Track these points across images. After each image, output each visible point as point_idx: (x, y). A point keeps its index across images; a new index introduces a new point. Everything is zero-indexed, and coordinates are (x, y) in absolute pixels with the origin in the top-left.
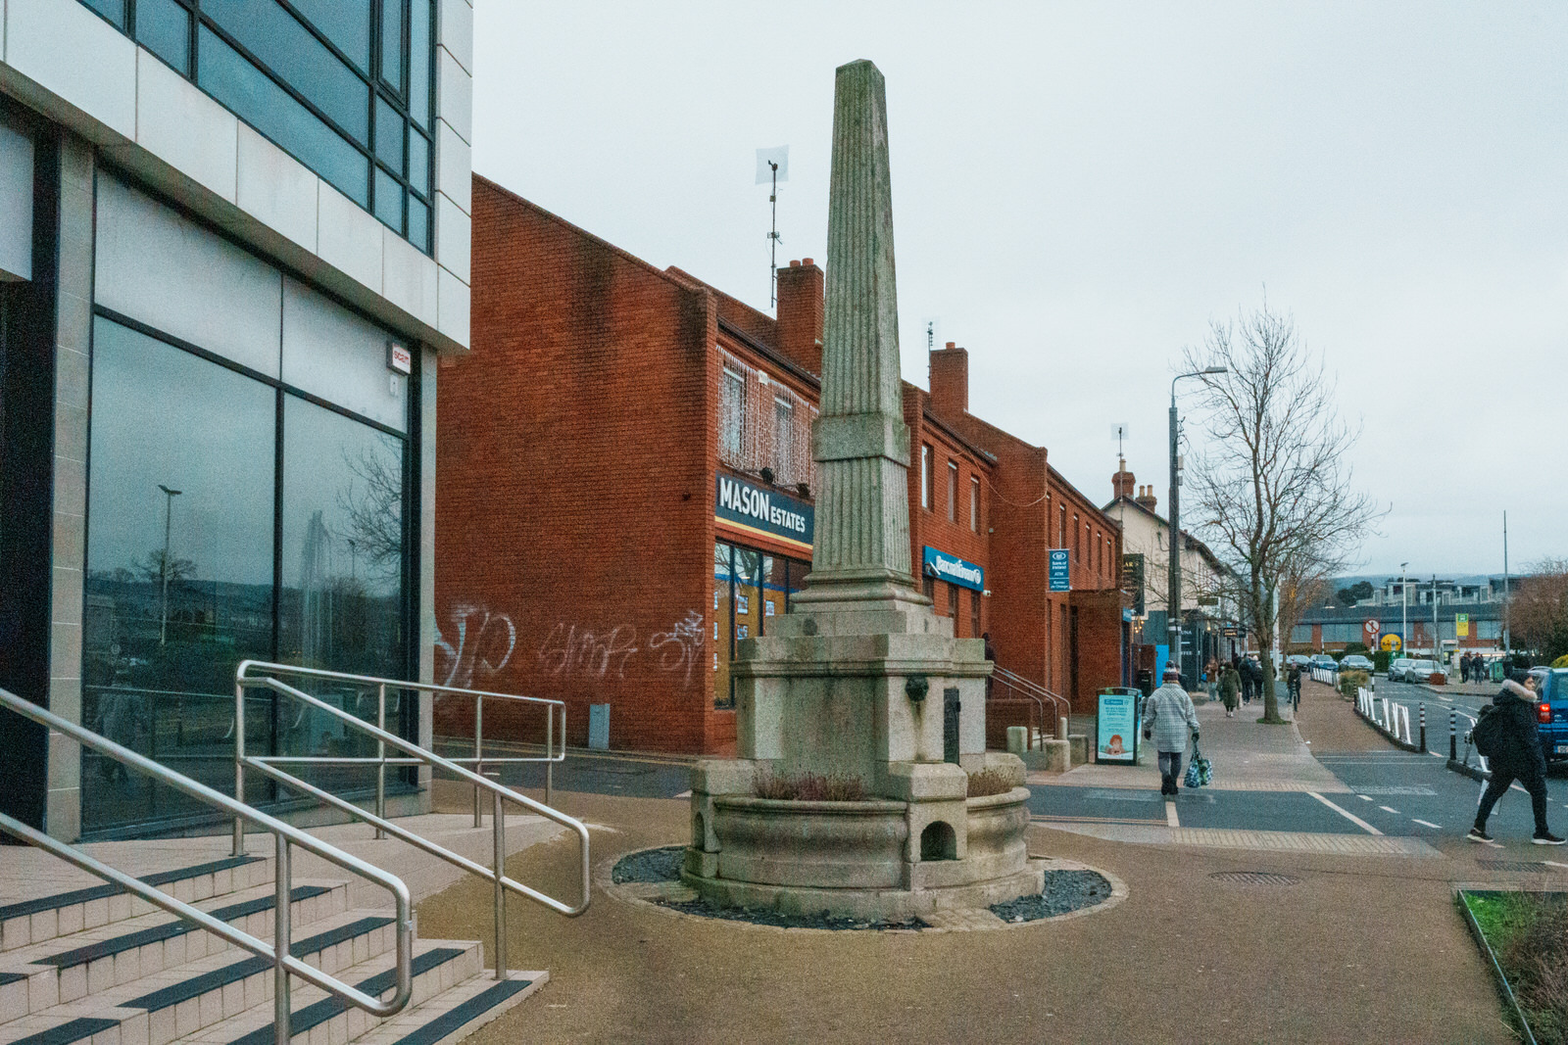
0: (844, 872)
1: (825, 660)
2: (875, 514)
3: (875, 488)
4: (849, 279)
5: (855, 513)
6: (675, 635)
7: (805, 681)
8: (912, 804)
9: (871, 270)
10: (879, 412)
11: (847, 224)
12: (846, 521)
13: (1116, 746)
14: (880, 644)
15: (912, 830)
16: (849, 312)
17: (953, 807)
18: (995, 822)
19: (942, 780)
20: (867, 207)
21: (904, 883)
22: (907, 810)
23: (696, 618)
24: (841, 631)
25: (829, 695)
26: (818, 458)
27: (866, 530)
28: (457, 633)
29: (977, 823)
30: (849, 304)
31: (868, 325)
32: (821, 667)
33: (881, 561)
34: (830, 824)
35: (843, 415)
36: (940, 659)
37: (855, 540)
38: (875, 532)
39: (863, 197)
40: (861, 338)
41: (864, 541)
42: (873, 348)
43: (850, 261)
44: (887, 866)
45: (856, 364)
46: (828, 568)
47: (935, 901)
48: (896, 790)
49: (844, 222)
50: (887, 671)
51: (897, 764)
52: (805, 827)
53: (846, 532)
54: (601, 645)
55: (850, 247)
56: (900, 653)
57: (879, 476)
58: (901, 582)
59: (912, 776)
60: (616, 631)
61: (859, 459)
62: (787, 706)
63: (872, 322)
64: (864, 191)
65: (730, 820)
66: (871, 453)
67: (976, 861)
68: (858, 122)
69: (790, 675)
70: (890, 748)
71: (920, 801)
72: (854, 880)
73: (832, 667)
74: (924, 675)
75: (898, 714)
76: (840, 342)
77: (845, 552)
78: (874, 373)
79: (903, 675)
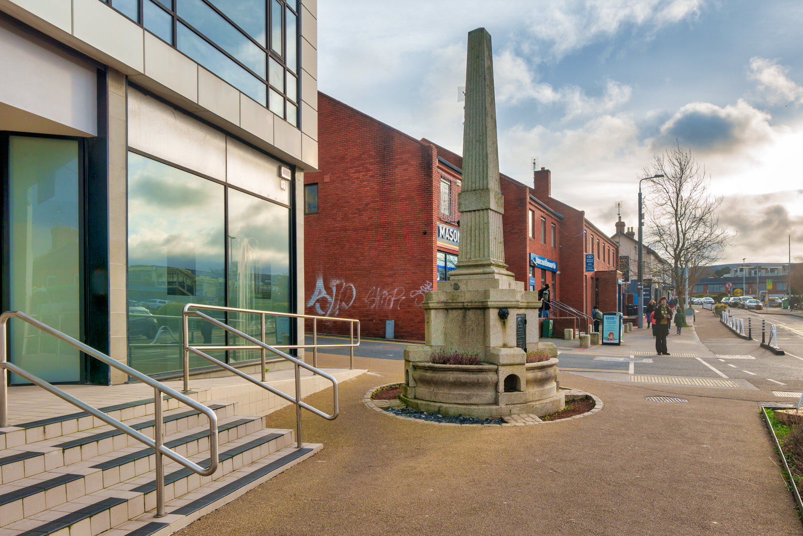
0: (469, 397)
1: (462, 301)
2: (486, 235)
3: (486, 223)
4: (474, 129)
5: (477, 234)
6: (421, 291)
7: (454, 311)
8: (500, 367)
9: (484, 124)
10: (487, 189)
11: (473, 103)
12: (473, 238)
13: (611, 337)
14: (486, 294)
15: (500, 378)
16: (474, 144)
17: (520, 367)
18: (539, 374)
19: (514, 356)
20: (482, 95)
21: (496, 403)
22: (497, 369)
23: (429, 284)
24: (470, 288)
25: (464, 317)
26: (461, 210)
27: (482, 242)
28: (332, 292)
29: (531, 375)
30: (474, 140)
31: (483, 149)
32: (460, 304)
33: (489, 256)
34: (463, 375)
35: (471, 190)
36: (514, 300)
37: (477, 247)
38: (486, 244)
39: (480, 91)
40: (479, 155)
41: (481, 247)
42: (485, 160)
43: (474, 120)
44: (489, 394)
45: (477, 167)
46: (465, 260)
47: (510, 411)
48: (492, 360)
49: (472, 103)
50: (489, 306)
51: (494, 348)
52: (451, 377)
53: (473, 244)
54: (390, 296)
55: (474, 114)
56: (495, 298)
57: (488, 218)
58: (499, 266)
59: (499, 354)
60: (396, 290)
61: (479, 210)
62: (446, 322)
63: (485, 148)
64: (480, 88)
65: (418, 373)
66: (484, 207)
67: (530, 392)
68: (478, 57)
69: (447, 308)
70: (491, 341)
71: (504, 365)
72: (474, 400)
73: (465, 304)
74: (507, 308)
75: (494, 325)
76: (470, 158)
77: (473, 253)
78: (485, 171)
79: (497, 308)
